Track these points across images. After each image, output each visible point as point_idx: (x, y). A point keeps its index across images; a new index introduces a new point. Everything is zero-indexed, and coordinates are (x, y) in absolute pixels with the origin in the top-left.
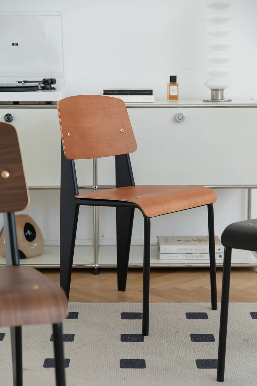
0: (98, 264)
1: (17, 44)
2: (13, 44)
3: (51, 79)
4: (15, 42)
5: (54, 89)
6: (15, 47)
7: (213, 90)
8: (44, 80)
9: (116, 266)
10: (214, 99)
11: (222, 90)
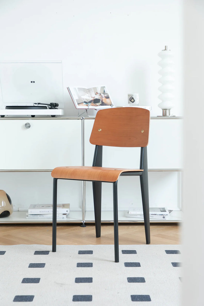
0: (85, 221)
1: (34, 82)
2: (31, 82)
3: (55, 103)
4: (33, 81)
5: (57, 108)
6: (33, 83)
7: (163, 110)
8: (51, 103)
9: (94, 222)
10: (164, 115)
11: (169, 109)
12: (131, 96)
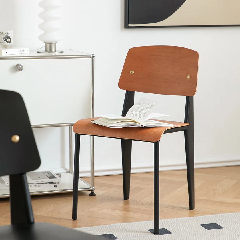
7: (46, 43)
10: (48, 51)
11: (55, 43)
12: (7, 34)
